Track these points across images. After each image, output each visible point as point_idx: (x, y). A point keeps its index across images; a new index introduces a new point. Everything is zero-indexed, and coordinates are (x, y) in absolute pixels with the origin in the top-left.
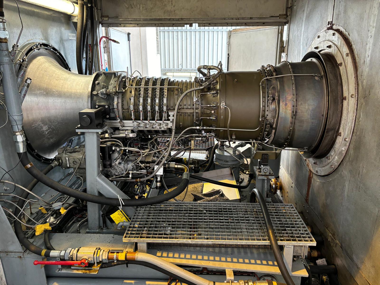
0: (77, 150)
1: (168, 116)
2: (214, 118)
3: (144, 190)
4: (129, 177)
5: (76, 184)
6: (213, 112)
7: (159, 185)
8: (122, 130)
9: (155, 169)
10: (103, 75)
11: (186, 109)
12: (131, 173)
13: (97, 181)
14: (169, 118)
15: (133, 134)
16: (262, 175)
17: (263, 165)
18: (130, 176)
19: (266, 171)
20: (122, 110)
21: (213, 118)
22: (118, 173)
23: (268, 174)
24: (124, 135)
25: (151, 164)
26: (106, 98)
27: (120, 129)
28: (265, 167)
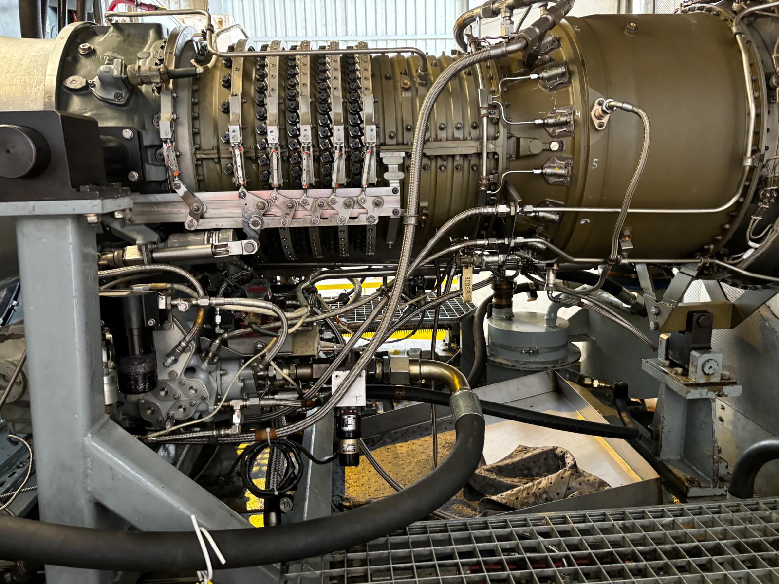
0: (9, 332)
1: (382, 168)
2: (560, 168)
3: (293, 472)
4: (229, 424)
5: (18, 467)
6: (555, 146)
7: (351, 448)
8: (197, 232)
9: (335, 384)
10: (111, 29)
11: (447, 140)
12: (237, 408)
13: (85, 454)
14: (386, 176)
15: (244, 242)
16: (697, 385)
17: (696, 349)
18: (236, 419)
19: (711, 371)
20: (195, 154)
21: (558, 171)
22: (185, 410)
23: (716, 379)
24: (206, 249)
25: (315, 366)
26: (122, 101)
27: (186, 227)
28: (706, 356)
